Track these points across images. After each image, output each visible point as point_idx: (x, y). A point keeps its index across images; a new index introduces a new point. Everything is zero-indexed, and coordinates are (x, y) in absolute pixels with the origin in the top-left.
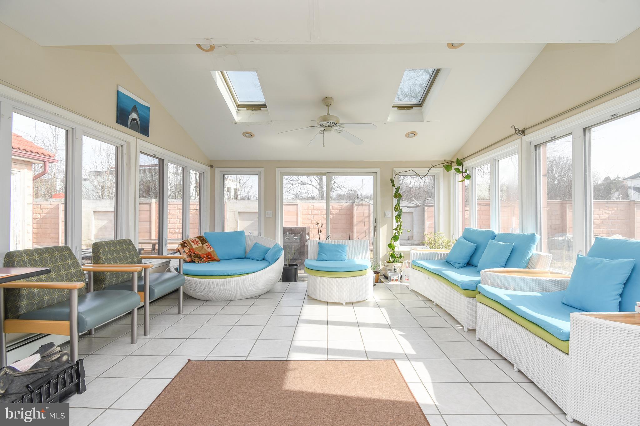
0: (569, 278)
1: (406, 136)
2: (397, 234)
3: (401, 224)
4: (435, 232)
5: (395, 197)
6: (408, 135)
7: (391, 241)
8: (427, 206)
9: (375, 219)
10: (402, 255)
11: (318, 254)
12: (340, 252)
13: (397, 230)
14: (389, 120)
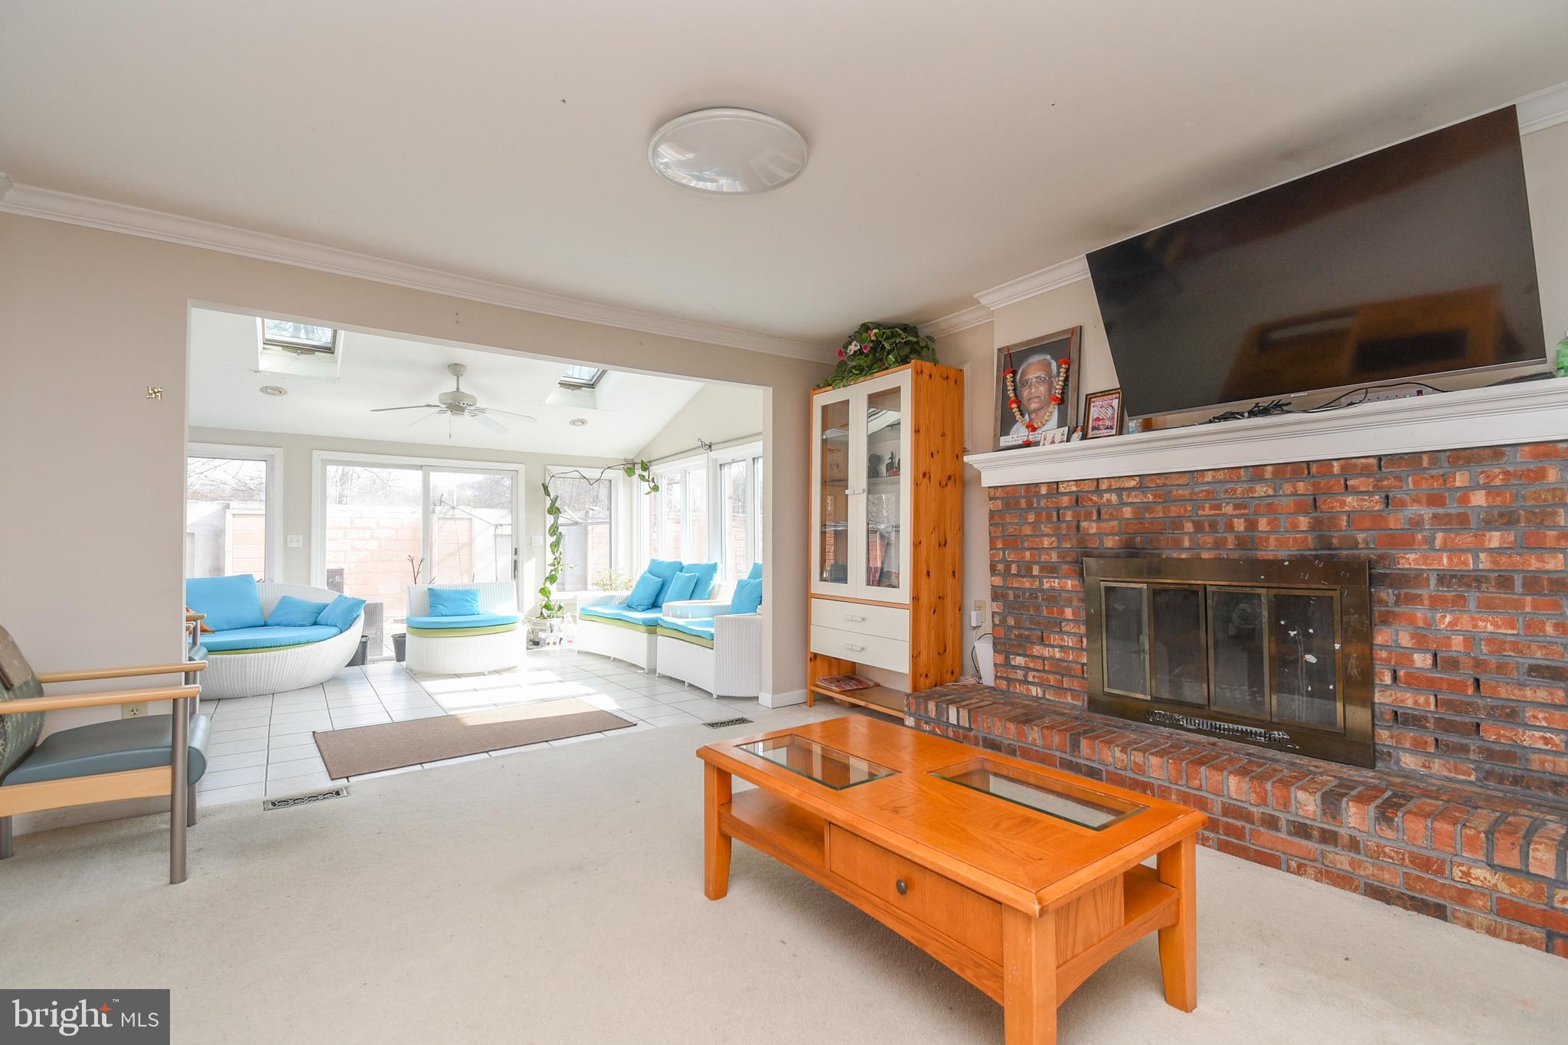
0: (730, 603)
1: (571, 423)
2: (553, 573)
3: (561, 556)
4: (611, 568)
5: (550, 512)
6: (573, 423)
7: (544, 584)
8: (592, 524)
9: (516, 549)
10: (562, 605)
11: (431, 606)
12: (470, 602)
13: (554, 565)
14: (547, 401)
